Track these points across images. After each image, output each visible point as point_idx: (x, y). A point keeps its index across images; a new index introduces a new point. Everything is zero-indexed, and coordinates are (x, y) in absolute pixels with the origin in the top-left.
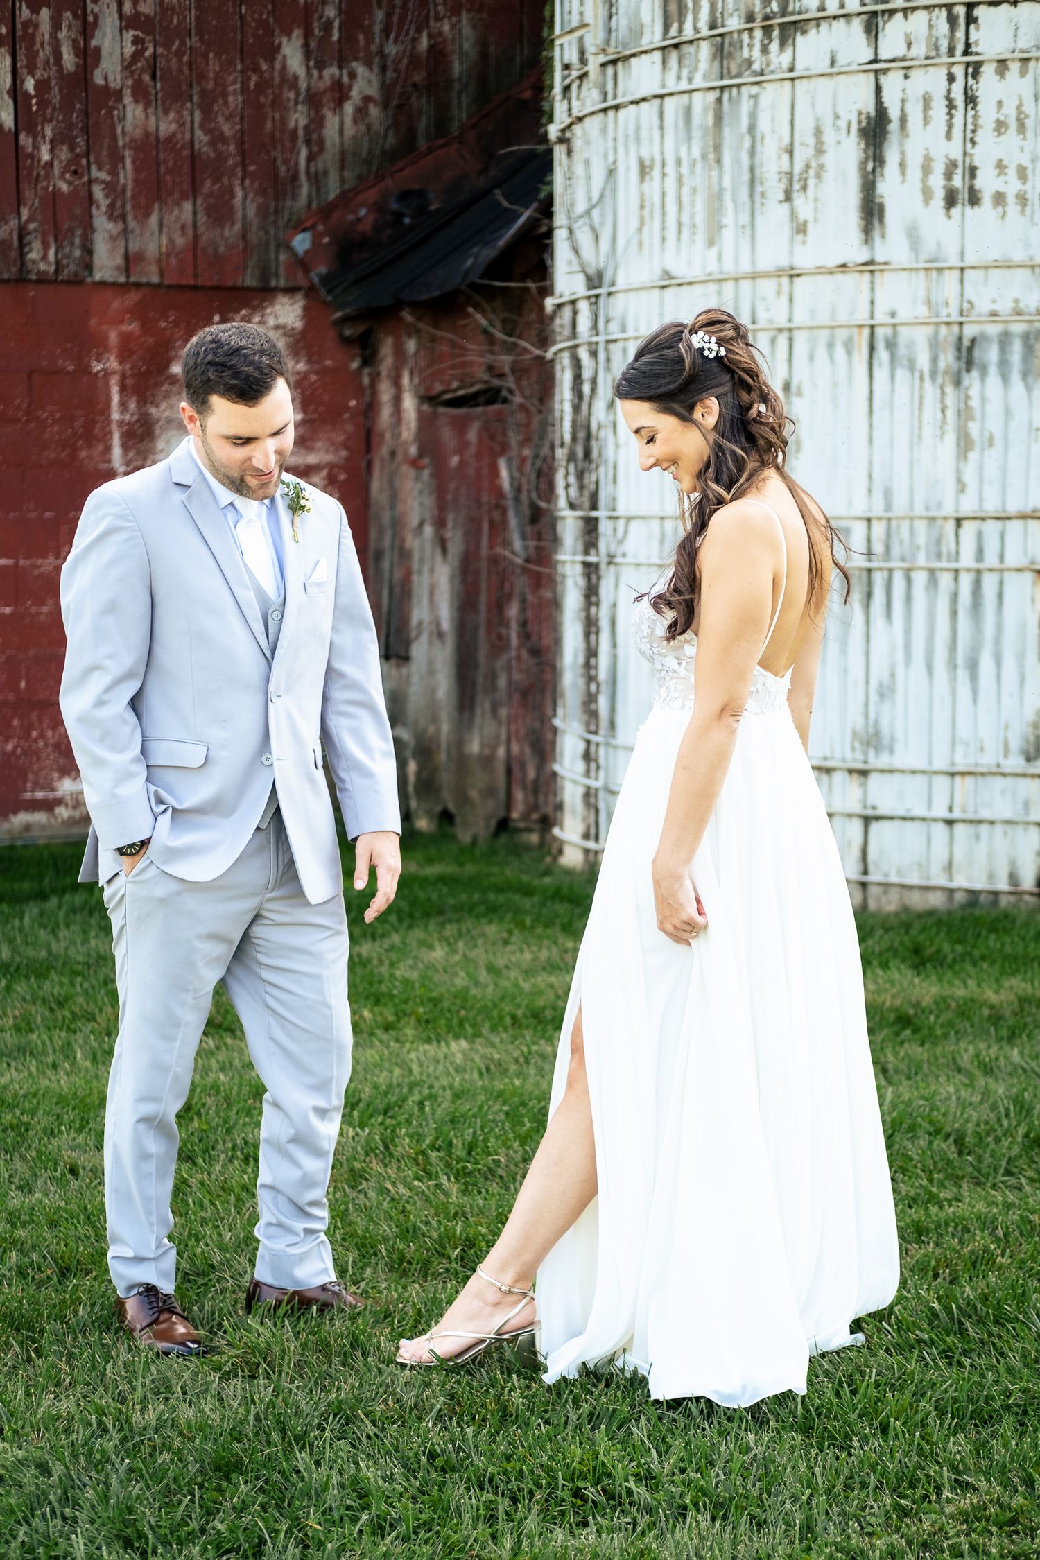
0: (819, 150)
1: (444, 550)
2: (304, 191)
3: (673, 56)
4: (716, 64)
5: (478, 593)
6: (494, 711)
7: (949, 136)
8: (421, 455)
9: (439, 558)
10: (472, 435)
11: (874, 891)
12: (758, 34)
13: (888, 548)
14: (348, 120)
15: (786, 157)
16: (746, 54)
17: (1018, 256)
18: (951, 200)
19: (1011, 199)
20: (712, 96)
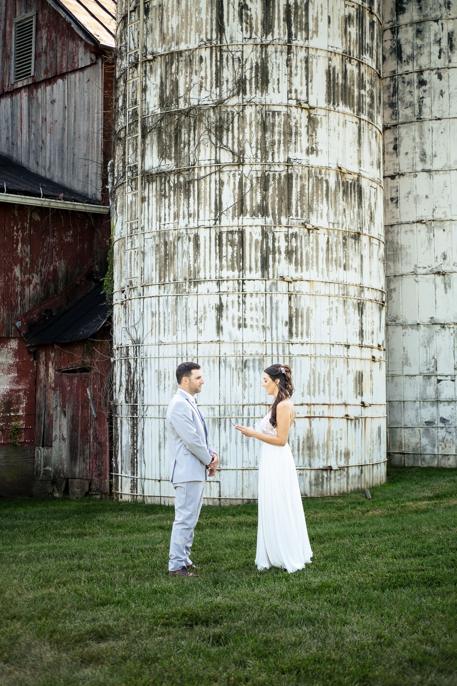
0: (205, 312)
1: (65, 415)
2: (19, 309)
3: (162, 287)
4: (176, 290)
5: (78, 427)
6: (84, 461)
7: (239, 311)
8: (56, 387)
9: (63, 416)
10: (75, 381)
11: (222, 500)
12: (188, 283)
13: (225, 412)
14: (31, 289)
15: (196, 314)
16: (184, 288)
17: (257, 340)
18: (240, 326)
19: (254, 327)
20: (175, 297)
